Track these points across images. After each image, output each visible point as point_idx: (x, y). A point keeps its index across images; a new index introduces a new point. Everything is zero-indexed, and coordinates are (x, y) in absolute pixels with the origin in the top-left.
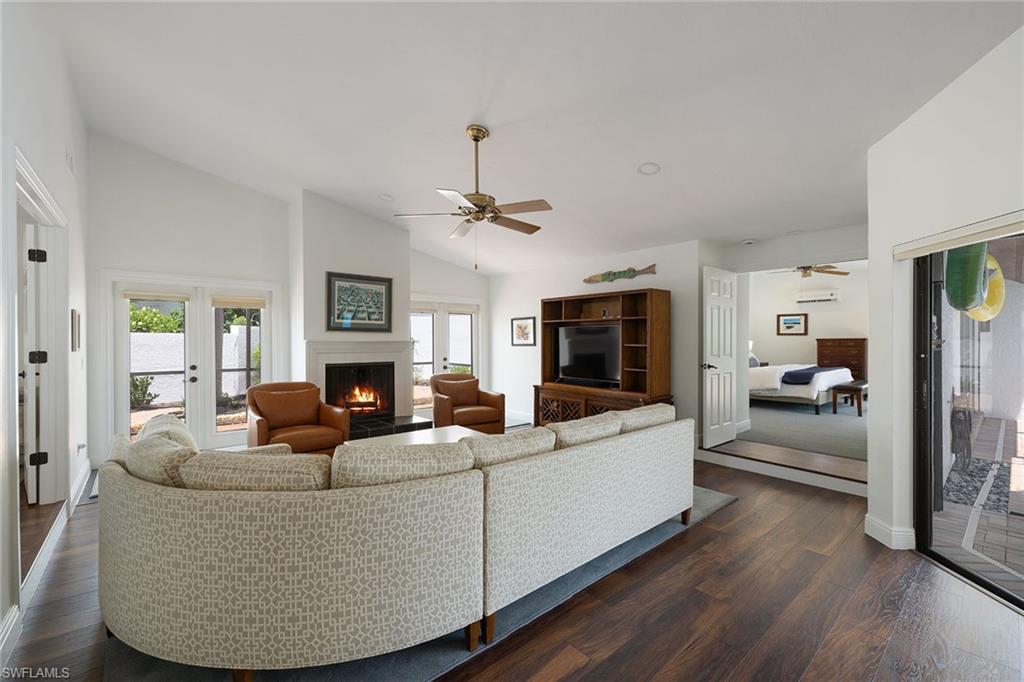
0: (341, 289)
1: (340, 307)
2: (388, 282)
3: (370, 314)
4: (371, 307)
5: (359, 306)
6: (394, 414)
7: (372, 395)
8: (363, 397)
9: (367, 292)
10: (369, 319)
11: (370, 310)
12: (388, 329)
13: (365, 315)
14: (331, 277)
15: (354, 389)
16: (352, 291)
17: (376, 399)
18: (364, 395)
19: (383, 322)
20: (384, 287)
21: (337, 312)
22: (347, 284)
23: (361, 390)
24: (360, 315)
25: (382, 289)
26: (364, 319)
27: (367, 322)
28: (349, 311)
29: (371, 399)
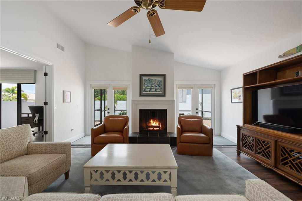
0: (145, 80)
1: (145, 87)
2: (164, 76)
3: (156, 89)
4: (157, 87)
5: (152, 87)
6: (167, 131)
7: (158, 123)
8: (154, 123)
9: (155, 81)
10: (156, 92)
11: (156, 88)
12: (164, 95)
13: (154, 90)
14: (141, 76)
15: (150, 120)
16: (149, 81)
17: (159, 124)
18: (155, 123)
19: (162, 93)
20: (162, 78)
21: (143, 89)
22: (147, 78)
23: (153, 121)
24: (152, 90)
25: (161, 79)
26: (154, 92)
27: (155, 93)
28: (148, 89)
29: (157, 125)
